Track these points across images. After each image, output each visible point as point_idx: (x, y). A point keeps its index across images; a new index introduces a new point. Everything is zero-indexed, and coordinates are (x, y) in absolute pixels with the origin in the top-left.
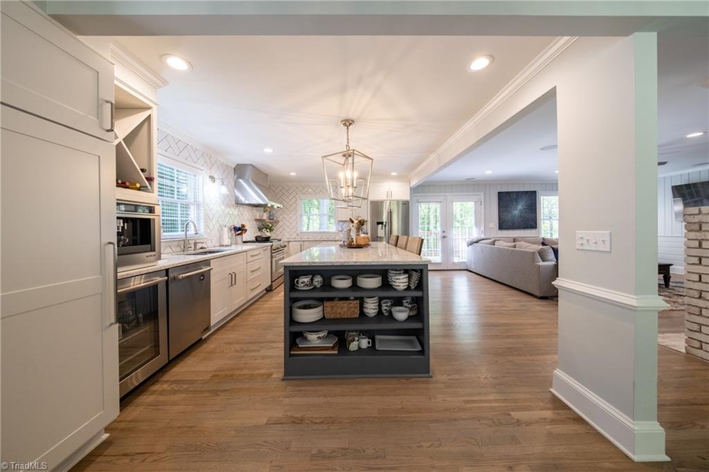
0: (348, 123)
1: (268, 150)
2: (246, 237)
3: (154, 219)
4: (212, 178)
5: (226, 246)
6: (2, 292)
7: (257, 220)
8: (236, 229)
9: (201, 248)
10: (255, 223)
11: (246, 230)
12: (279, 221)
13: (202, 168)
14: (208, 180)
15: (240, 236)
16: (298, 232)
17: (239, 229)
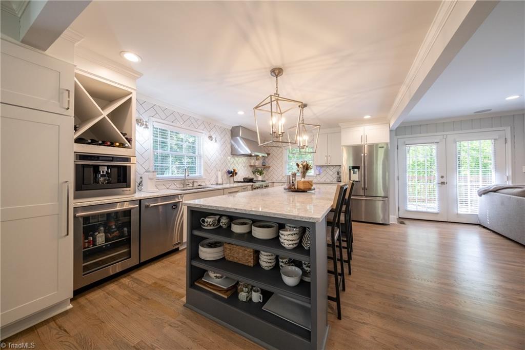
0: (277, 72)
1: (241, 113)
2: (236, 178)
3: (130, 166)
4: (210, 137)
5: (220, 184)
6: (1, 207)
7: (251, 166)
8: (229, 172)
9: (199, 185)
10: (249, 168)
11: (236, 173)
12: (270, 167)
13: (203, 131)
14: (207, 139)
15: (232, 178)
16: (284, 175)
17: (231, 172)
